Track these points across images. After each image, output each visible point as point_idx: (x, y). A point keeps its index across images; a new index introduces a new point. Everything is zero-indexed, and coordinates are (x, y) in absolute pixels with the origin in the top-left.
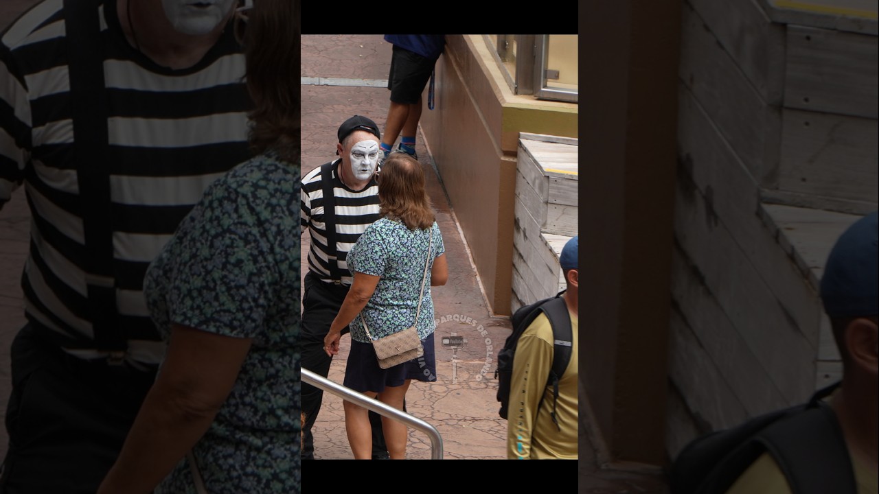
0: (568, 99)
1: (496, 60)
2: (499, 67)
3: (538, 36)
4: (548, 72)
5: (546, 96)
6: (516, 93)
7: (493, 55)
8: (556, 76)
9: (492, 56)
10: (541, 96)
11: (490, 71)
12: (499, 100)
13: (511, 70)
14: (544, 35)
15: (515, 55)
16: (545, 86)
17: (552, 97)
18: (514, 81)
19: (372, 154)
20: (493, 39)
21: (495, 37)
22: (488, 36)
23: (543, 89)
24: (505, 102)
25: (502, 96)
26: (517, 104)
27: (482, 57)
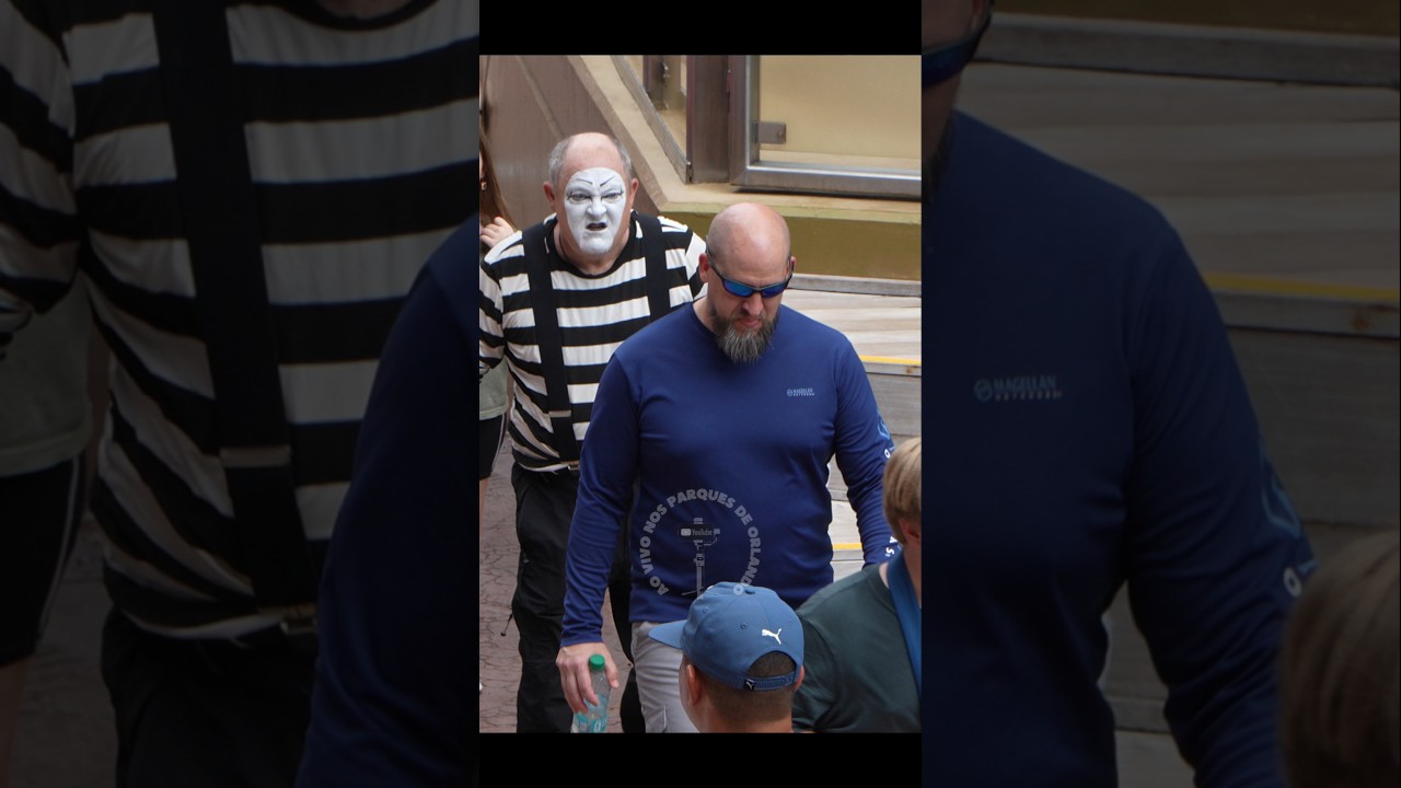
0: (809, 186)
1: (642, 106)
2: (649, 124)
3: (734, 59)
4: (761, 129)
5: (757, 183)
6: (690, 180)
7: (635, 94)
8: (779, 135)
9: (634, 98)
10: (747, 182)
11: (630, 131)
12: (652, 196)
13: (676, 127)
14: (748, 57)
15: (685, 94)
16: (756, 161)
17: (772, 184)
18: (683, 151)
19: (610, 196)
20: (635, 63)
21: (640, 58)
22: (627, 58)
23: (749, 168)
24: (664, 200)
25: (659, 188)
26: (694, 204)
27: (610, 100)
